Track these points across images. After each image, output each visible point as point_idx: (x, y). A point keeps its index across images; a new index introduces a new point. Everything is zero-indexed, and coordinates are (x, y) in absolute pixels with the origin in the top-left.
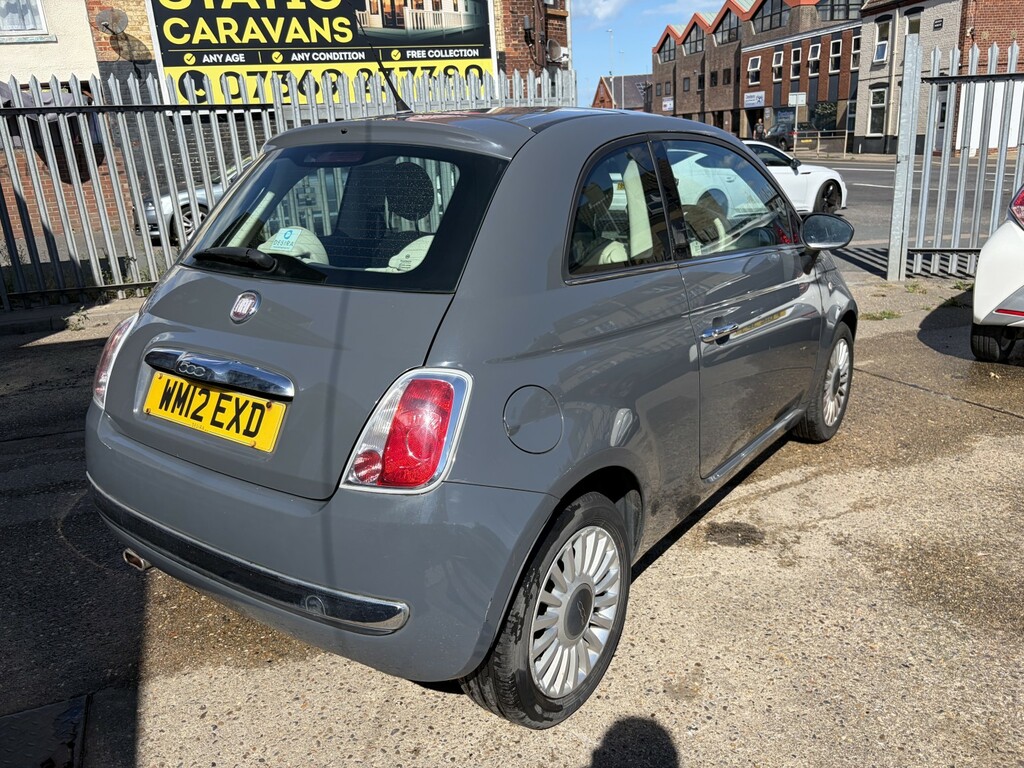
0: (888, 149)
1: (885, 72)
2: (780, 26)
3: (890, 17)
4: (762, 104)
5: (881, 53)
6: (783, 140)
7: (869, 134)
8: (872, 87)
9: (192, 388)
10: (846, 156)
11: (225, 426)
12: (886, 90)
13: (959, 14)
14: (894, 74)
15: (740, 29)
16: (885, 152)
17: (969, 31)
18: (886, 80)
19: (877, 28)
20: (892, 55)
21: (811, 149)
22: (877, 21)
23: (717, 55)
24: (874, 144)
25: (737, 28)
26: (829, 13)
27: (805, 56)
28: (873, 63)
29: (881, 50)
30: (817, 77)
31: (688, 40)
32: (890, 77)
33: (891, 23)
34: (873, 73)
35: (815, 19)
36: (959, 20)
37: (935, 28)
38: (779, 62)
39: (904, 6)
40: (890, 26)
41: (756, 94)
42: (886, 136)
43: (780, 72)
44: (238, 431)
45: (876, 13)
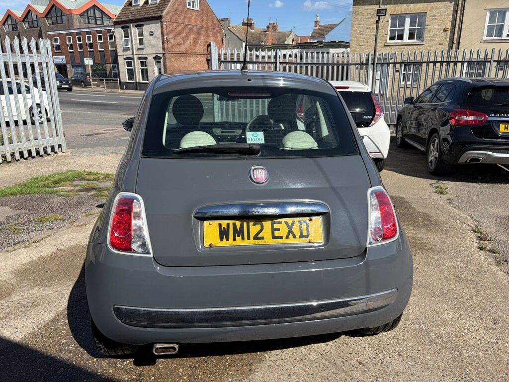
0: (138, 88)
1: (130, 52)
2: (62, 23)
3: (128, 27)
4: (65, 62)
5: (127, 44)
6: (82, 81)
7: (128, 81)
8: (125, 59)
9: (245, 224)
10: (120, 91)
11: (284, 237)
12: (132, 61)
13: (160, 29)
14: (135, 54)
15: (39, 22)
16: (137, 90)
17: (165, 38)
18: (131, 56)
19: (123, 31)
20: (132, 45)
21: (97, 87)
22: (122, 28)
23: (27, 33)
24: (131, 85)
25: (37, 21)
26: (87, 20)
27: (84, 40)
28: (123, 48)
29: (127, 41)
30: (93, 51)
31: (6, 23)
32: (133, 55)
33: (129, 30)
34: (125, 52)
35: (80, 22)
36: (160, 32)
37: (150, 35)
38: (70, 42)
39: (134, 22)
40: (129, 31)
41: (61, 57)
42: (136, 82)
43: (71, 47)
44: (295, 237)
45: (121, 24)
